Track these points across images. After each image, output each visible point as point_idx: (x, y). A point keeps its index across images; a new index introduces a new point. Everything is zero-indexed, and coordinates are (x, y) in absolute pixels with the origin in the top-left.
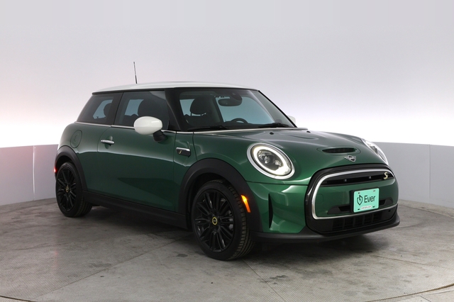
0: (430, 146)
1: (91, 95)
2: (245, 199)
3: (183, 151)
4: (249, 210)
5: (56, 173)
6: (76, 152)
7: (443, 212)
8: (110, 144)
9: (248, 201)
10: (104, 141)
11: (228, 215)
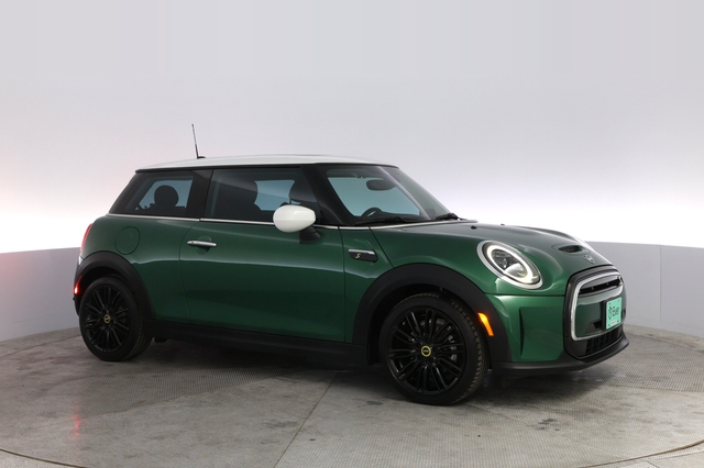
0: (661, 247)
1: (133, 174)
2: (484, 318)
3: (362, 254)
4: (491, 333)
5: (78, 298)
6: (132, 262)
7: (679, 341)
8: (207, 248)
9: (490, 321)
10: (195, 242)
11: (448, 343)
